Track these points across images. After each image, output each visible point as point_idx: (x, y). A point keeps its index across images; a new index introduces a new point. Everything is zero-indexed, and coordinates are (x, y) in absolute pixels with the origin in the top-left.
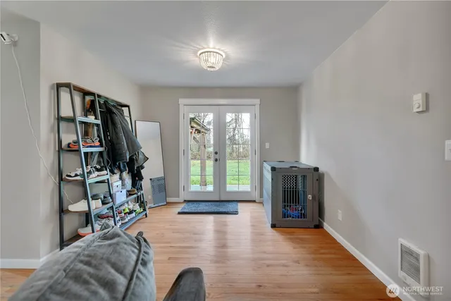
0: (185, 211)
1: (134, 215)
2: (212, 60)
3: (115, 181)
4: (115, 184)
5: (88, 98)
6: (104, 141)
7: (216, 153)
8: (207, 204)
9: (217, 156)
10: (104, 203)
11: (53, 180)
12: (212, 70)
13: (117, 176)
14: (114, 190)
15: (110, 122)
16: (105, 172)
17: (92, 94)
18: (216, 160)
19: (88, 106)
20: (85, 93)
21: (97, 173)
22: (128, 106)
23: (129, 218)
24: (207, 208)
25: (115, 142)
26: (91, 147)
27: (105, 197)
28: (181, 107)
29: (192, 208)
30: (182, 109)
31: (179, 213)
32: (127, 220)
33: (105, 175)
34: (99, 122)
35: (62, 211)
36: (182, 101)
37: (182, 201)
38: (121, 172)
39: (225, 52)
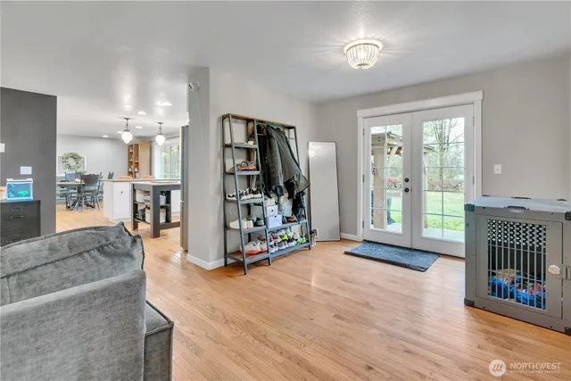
0: (356, 252)
1: (294, 243)
2: (362, 55)
3: (270, 204)
4: (269, 209)
5: (251, 125)
6: (260, 165)
7: (407, 180)
8: (390, 249)
9: (408, 185)
10: (256, 225)
11: (220, 199)
12: (366, 67)
13: (273, 200)
14: (269, 214)
15: (268, 146)
16: (259, 195)
17: (252, 120)
18: (407, 190)
19: (250, 132)
20: (249, 121)
21: (252, 195)
22: (293, 128)
23: (287, 246)
24: (387, 254)
25: (270, 165)
26: (246, 170)
27: (258, 219)
28: (360, 121)
29: (367, 250)
30: (361, 123)
31: (346, 253)
32: (284, 247)
33: (259, 197)
34: (257, 146)
35: (226, 227)
36: (361, 113)
37: (361, 240)
38: (279, 196)
39: (382, 41)
